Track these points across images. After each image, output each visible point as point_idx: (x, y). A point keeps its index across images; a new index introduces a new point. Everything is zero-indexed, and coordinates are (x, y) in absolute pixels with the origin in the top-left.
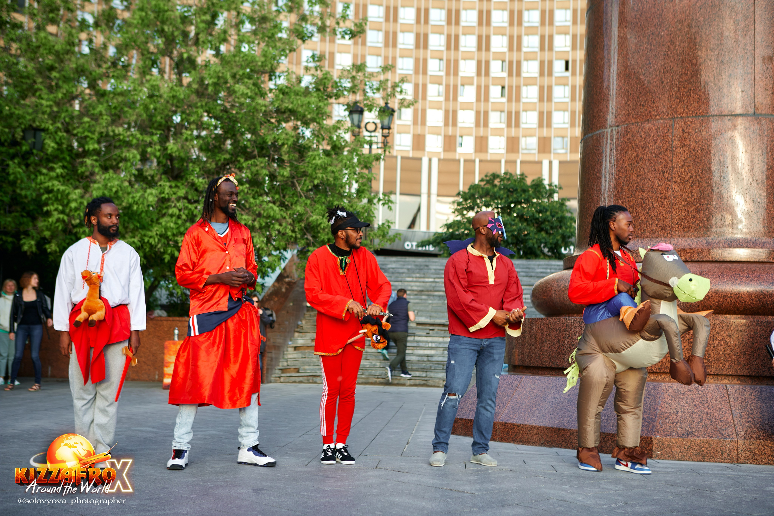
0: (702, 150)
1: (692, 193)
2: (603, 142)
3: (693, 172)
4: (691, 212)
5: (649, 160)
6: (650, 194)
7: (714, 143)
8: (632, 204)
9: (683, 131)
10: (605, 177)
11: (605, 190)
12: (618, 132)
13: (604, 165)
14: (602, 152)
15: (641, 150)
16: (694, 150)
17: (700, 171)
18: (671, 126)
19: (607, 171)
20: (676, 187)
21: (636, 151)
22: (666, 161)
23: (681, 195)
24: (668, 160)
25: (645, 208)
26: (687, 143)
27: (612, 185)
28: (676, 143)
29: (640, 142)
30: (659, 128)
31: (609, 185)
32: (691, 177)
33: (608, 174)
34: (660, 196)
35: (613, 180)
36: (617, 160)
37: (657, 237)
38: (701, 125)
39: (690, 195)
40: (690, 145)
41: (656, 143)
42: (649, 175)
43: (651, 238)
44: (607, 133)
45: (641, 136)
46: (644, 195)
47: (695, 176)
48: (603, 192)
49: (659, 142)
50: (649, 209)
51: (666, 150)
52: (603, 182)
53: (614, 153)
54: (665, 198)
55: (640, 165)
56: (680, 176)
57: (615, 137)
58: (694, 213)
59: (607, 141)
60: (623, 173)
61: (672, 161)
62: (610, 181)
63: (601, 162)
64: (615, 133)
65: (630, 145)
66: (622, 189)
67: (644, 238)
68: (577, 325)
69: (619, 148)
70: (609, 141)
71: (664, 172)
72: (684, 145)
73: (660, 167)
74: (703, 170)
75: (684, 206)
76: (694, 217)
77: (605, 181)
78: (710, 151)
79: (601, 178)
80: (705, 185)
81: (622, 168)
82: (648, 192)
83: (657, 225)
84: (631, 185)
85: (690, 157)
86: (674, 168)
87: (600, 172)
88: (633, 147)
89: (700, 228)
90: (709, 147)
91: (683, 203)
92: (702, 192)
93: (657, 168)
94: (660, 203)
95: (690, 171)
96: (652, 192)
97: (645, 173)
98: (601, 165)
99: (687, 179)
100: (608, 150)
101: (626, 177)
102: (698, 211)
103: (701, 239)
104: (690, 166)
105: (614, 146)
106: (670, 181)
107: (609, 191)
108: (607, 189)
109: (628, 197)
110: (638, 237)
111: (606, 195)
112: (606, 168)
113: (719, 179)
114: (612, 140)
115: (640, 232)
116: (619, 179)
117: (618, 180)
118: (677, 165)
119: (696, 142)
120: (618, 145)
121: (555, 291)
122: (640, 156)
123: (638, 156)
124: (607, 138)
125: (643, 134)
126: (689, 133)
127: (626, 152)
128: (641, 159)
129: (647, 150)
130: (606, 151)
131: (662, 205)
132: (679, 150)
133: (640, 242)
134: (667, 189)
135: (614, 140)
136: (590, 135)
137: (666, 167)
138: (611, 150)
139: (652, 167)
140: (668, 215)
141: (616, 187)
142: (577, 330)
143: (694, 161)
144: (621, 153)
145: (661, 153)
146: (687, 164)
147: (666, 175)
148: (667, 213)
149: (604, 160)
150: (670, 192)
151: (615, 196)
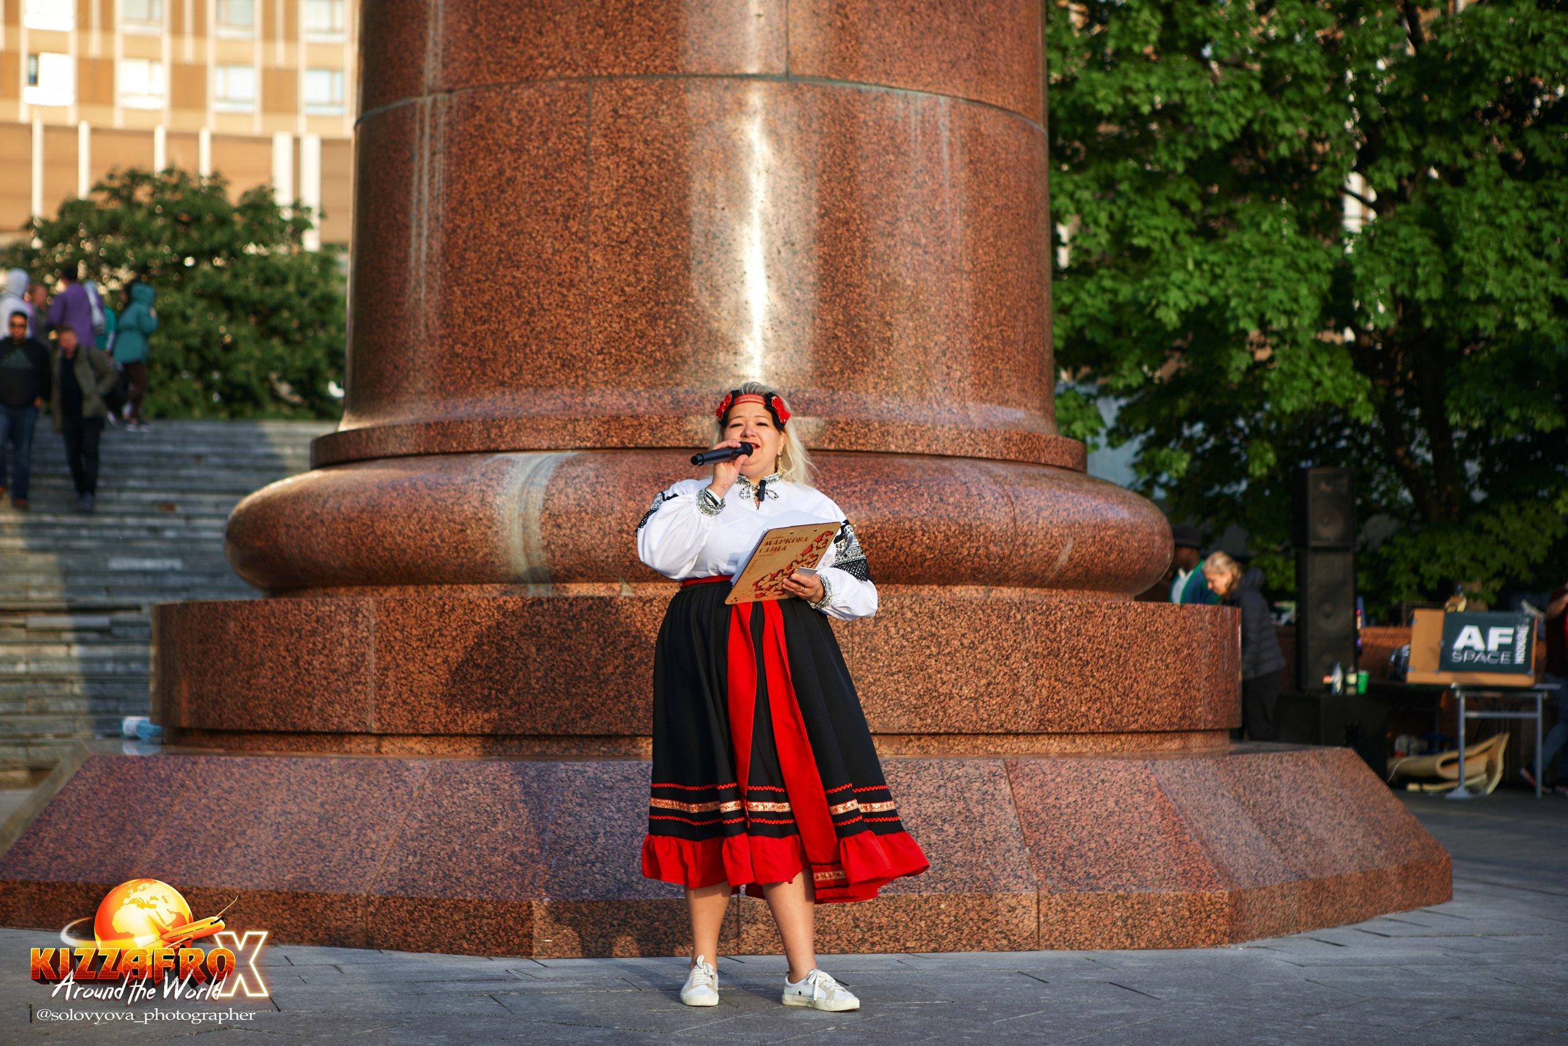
0: (661, 162)
1: (636, 272)
2: (412, 130)
3: (639, 219)
4: (635, 323)
5: (531, 184)
6: (532, 273)
7: (692, 145)
8: (486, 298)
9: (615, 111)
10: (420, 226)
11: (418, 259)
12: (450, 108)
13: (415, 194)
14: (411, 159)
15: (509, 157)
16: (641, 163)
17: (657, 216)
18: (585, 98)
19: (424, 209)
20: (598, 258)
21: (497, 160)
22: (572, 188)
23: (611, 278)
24: (578, 186)
25: (519, 312)
26: (625, 143)
27: (437, 246)
28: (597, 142)
29: (507, 136)
30: (554, 102)
31: (430, 247)
32: (636, 232)
33: (425, 218)
34: (558, 279)
35: (439, 234)
36: (450, 182)
37: (551, 387)
38: (659, 99)
39: (632, 279)
40: (632, 150)
41: (547, 140)
42: (531, 225)
43: (537, 388)
44: (423, 107)
45: (509, 121)
46: (518, 275)
47: (645, 230)
48: (412, 263)
49: (553, 139)
50: (532, 313)
51: (573, 159)
52: (414, 239)
53: (440, 161)
54: (572, 284)
55: (509, 196)
56: (606, 229)
57: (443, 120)
58: (643, 324)
59: (422, 129)
60: (464, 215)
61: (586, 188)
62: (430, 236)
63: (409, 184)
64: (442, 108)
65: (482, 143)
66: (463, 258)
67: (519, 388)
68: (344, 618)
69: (454, 150)
70: (427, 130)
71: (567, 218)
72: (616, 150)
73: (557, 205)
74: (663, 214)
75: (619, 306)
76: (642, 335)
77: (419, 235)
78: (680, 166)
79: (407, 227)
80: (668, 253)
81: (461, 203)
82: (529, 268)
83: (550, 354)
84: (484, 248)
85: (632, 180)
86: (591, 207)
87: (405, 210)
88: (489, 151)
89: (657, 362)
90: (677, 155)
91: (615, 298)
92: (660, 271)
93: (549, 206)
94: (558, 297)
95: (631, 217)
96: (539, 268)
97: (520, 219)
98: (409, 193)
99: (624, 236)
100: (426, 154)
101: (471, 227)
102: (653, 319)
103: (660, 391)
104: (630, 204)
105: (440, 145)
106: (582, 240)
107: (429, 262)
108: (423, 258)
109: (478, 281)
110: (502, 384)
111: (422, 273)
112: (420, 201)
113: (702, 240)
114: (434, 127)
115: (507, 371)
116: (454, 231)
117: (451, 233)
118: (601, 199)
119: (646, 142)
120: (451, 140)
121: (288, 526)
122: (508, 173)
123: (501, 172)
124: (422, 121)
125: (514, 114)
126: (628, 117)
127: (472, 162)
128: (511, 181)
129: (525, 158)
130: (421, 156)
131: (563, 303)
132: (604, 162)
133: (508, 398)
134: (575, 262)
135: (442, 129)
136: (379, 110)
137: (571, 203)
138: (433, 154)
139: (537, 203)
140: (579, 328)
141: (445, 254)
142: (346, 630)
143: (642, 191)
144: (458, 164)
145: (559, 168)
146: (626, 199)
147: (574, 226)
148: (575, 323)
149: (415, 179)
150: (584, 269)
151: (445, 276)
